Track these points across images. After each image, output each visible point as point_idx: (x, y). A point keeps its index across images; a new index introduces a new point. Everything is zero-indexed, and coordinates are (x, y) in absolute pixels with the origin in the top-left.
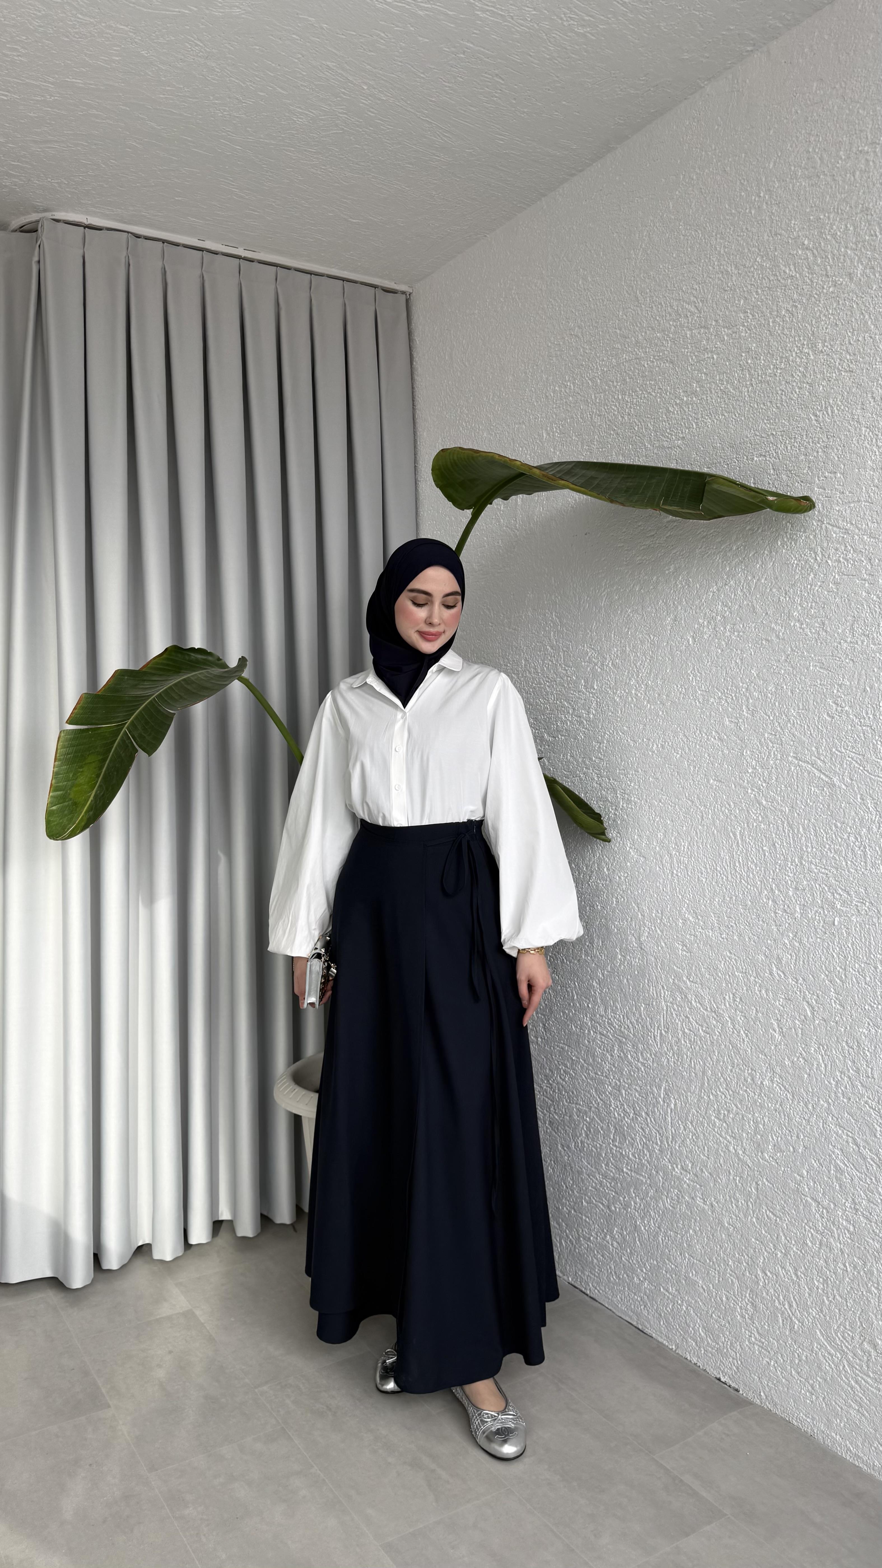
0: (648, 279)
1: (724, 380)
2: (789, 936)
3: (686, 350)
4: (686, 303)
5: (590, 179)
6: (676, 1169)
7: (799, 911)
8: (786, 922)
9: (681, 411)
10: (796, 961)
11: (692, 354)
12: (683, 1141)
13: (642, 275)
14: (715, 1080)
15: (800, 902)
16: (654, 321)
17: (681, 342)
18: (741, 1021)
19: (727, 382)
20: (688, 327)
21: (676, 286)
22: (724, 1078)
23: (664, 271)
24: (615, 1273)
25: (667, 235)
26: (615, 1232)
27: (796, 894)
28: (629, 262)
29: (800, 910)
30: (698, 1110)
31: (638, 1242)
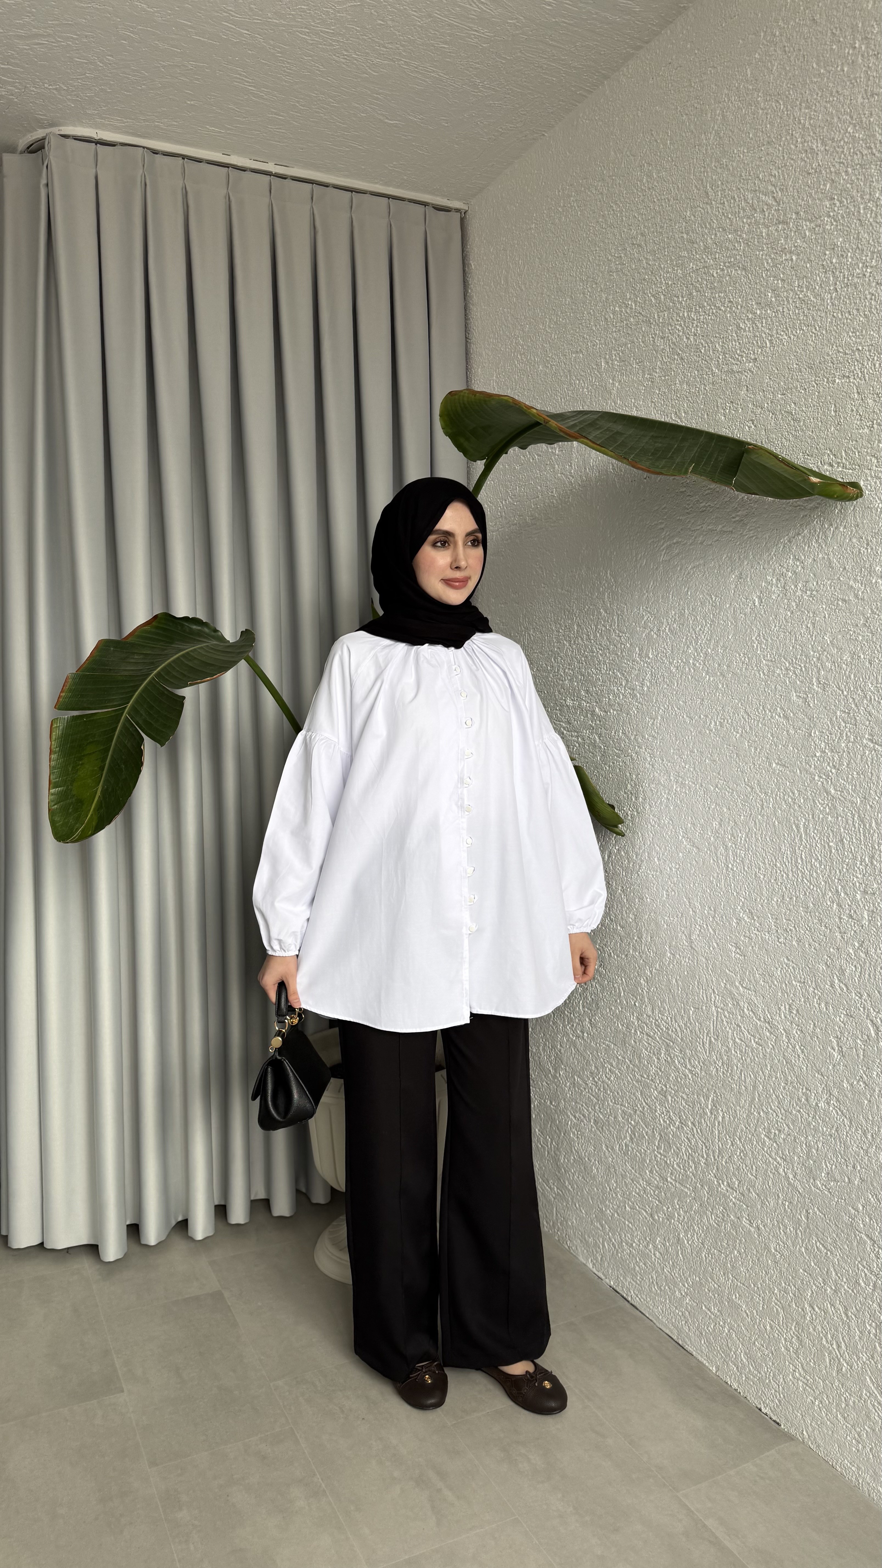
0: (720, 168)
1: (804, 286)
2: (854, 946)
3: (761, 253)
4: (763, 194)
5: (658, 51)
6: (722, 1186)
7: (866, 917)
8: (852, 929)
9: (753, 327)
10: (861, 973)
11: (767, 257)
12: (730, 1157)
13: (713, 164)
14: (766, 1096)
15: (869, 908)
16: (725, 220)
17: (756, 243)
18: (797, 1036)
19: (807, 288)
20: (764, 224)
21: (752, 174)
22: (776, 1096)
23: (739, 156)
24: (657, 1283)
25: (744, 111)
26: (658, 1242)
27: (864, 898)
28: (699, 149)
29: (868, 916)
30: (747, 1126)
31: (681, 1256)
